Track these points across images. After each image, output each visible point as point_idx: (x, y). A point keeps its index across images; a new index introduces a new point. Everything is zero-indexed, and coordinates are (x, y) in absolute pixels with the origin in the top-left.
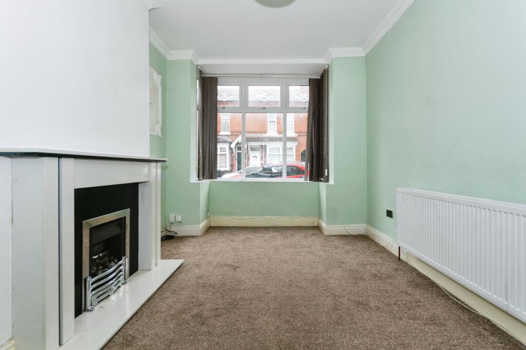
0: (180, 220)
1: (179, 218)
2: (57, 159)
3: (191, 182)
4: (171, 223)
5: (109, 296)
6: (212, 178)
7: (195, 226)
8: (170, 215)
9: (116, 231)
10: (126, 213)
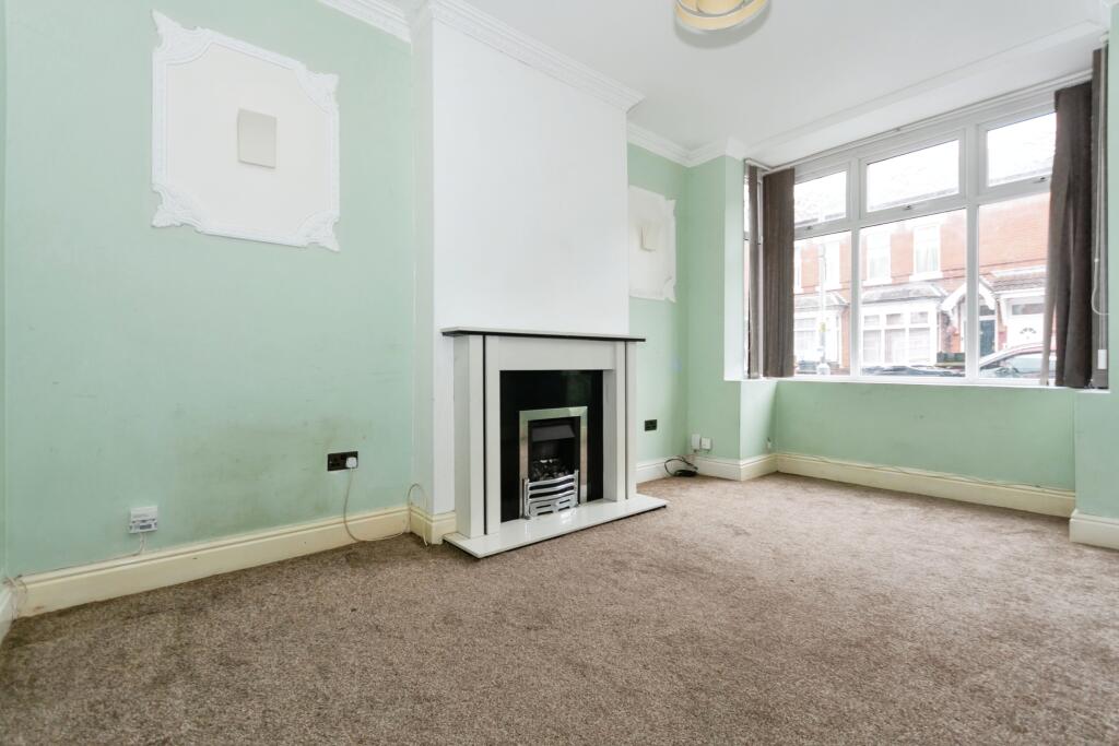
0: (708, 447)
1: (706, 444)
2: (481, 337)
3: (727, 378)
4: (695, 451)
5: (551, 512)
6: (782, 375)
7: (730, 461)
8: (693, 436)
9: (565, 432)
10: (579, 411)
